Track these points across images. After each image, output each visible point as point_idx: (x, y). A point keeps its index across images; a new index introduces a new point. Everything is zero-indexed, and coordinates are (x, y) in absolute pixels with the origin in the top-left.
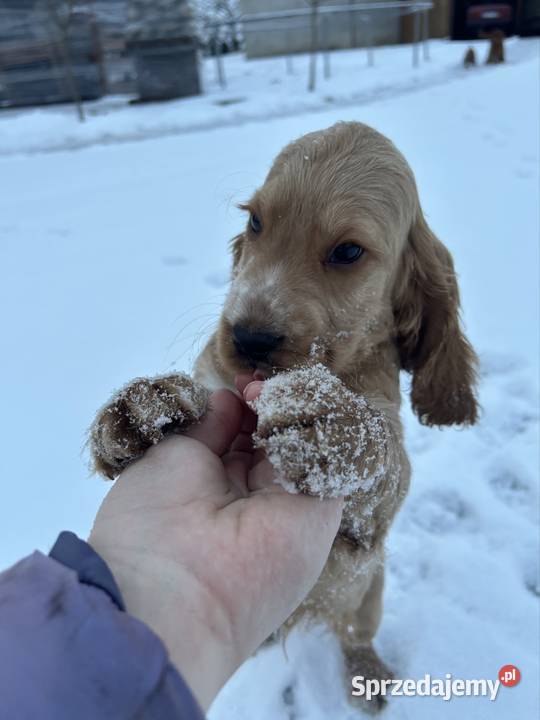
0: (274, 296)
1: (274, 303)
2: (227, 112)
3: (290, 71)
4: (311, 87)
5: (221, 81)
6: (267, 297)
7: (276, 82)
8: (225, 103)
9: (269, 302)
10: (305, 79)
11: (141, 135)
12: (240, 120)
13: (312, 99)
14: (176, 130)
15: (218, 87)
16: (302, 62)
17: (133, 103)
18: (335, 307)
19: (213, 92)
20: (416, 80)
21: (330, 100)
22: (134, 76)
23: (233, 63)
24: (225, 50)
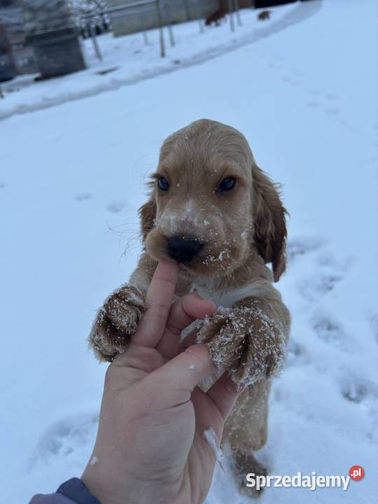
0: (193, 217)
1: (195, 221)
2: (106, 79)
3: (147, 43)
4: (163, 55)
5: (98, 55)
6: (190, 219)
7: (137, 52)
8: (103, 73)
9: (192, 222)
10: (158, 48)
11: (47, 104)
12: (116, 85)
13: (165, 63)
14: (72, 98)
15: (97, 61)
16: (154, 35)
17: (37, 80)
18: (229, 220)
19: (94, 66)
20: (235, 41)
21: (177, 62)
22: (36, 60)
23: (105, 41)
24: (99, 32)
